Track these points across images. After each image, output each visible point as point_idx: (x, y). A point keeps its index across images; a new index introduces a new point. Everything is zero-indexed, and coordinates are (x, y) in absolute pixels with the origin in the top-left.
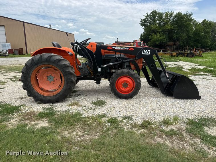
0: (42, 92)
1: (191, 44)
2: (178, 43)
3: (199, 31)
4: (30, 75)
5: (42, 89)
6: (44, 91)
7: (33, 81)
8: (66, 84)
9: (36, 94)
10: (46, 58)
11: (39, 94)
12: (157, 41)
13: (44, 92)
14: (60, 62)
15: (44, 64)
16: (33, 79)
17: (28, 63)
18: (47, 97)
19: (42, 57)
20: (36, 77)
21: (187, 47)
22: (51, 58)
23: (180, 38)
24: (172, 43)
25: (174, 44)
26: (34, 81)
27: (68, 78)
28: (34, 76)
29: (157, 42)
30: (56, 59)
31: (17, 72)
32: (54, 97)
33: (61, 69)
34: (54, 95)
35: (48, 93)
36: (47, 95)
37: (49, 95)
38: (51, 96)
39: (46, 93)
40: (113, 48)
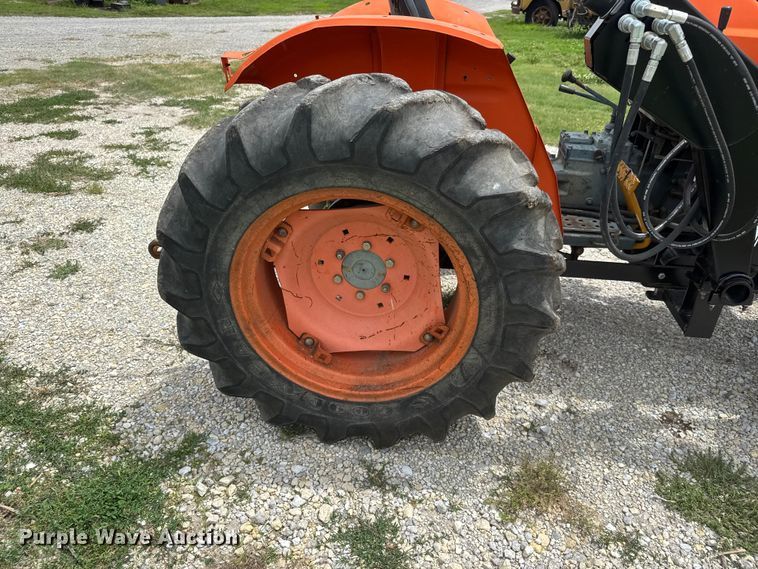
0: (313, 366)
4: (227, 260)
5: (311, 346)
6: (322, 357)
7: (244, 298)
8: (492, 342)
9: (275, 383)
10: (349, 135)
11: (290, 383)
13: (321, 370)
14: (462, 172)
15: (330, 181)
16: (245, 287)
17: (200, 166)
18: (347, 408)
19: (315, 126)
20: (269, 268)
22: (394, 136)
26: (255, 299)
27: (515, 301)
28: (253, 267)
30: (436, 145)
31: (160, 100)
32: (390, 411)
33: (471, 230)
34: (393, 398)
35: (352, 379)
36: (348, 395)
37: (361, 396)
38: (369, 404)
39: (338, 374)
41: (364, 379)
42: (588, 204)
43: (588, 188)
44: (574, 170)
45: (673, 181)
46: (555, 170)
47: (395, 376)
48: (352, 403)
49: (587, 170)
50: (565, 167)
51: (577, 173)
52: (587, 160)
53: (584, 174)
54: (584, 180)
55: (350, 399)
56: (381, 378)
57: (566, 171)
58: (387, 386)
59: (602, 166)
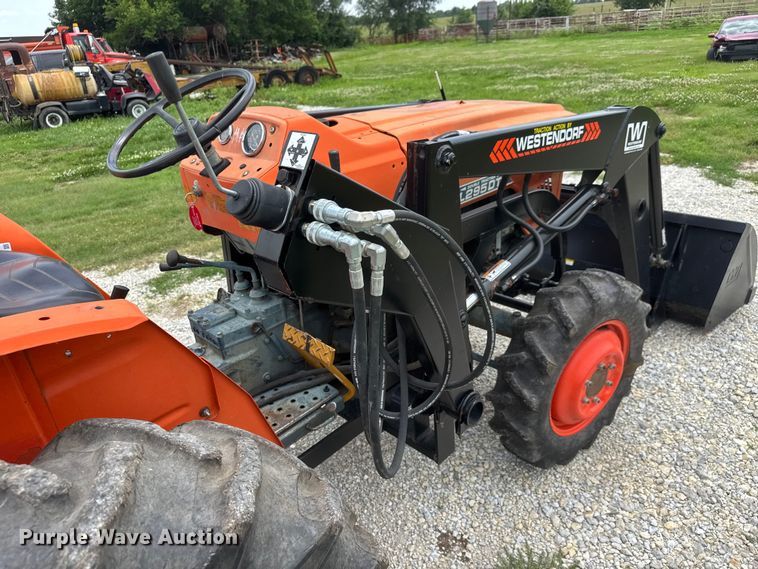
1: (266, 31)
2: (221, 30)
21: (254, 43)
23: (226, 7)
24: (197, 32)
25: (211, 36)
29: (146, 31)
40: (521, 144)
42: (267, 381)
43: (260, 364)
44: (237, 355)
45: (332, 314)
46: (216, 366)
49: (250, 349)
50: (224, 358)
51: (242, 356)
52: (246, 338)
53: (249, 353)
54: (251, 360)
57: (228, 361)
59: (263, 337)
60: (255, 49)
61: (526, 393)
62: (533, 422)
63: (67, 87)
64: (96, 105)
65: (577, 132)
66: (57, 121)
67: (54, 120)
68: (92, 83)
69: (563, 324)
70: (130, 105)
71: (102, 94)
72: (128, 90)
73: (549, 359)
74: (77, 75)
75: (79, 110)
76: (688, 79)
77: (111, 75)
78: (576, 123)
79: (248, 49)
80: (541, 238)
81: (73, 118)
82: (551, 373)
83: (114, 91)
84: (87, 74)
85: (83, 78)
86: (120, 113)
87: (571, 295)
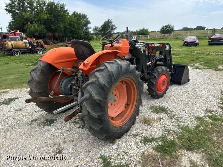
1: (69, 35)
2: (57, 34)
3: (73, 23)
5: (111, 119)
12: (36, 31)
13: (116, 122)
21: (65, 38)
23: (59, 28)
24: (50, 34)
25: (54, 35)
29: (36, 33)
34: (128, 119)
35: (120, 121)
36: (122, 124)
37: (124, 123)
38: (126, 123)
39: (118, 121)
40: (152, 45)
41: (122, 120)
47: (126, 116)
48: (123, 125)
55: (123, 124)
56: (124, 118)
58: (126, 118)
60: (66, 39)
61: (153, 82)
62: (154, 87)
63: (21, 45)
64: (28, 50)
65: (159, 45)
66: (18, 54)
67: (17, 54)
68: (28, 45)
69: (158, 72)
70: (38, 51)
71: (30, 48)
72: (37, 47)
73: (157, 76)
74: (24, 42)
75: (24, 51)
76: (178, 49)
77: (33, 43)
78: (159, 44)
79: (64, 39)
80: (155, 60)
81: (22, 53)
82: (157, 79)
83: (33, 47)
84: (27, 42)
85: (26, 43)
86: (35, 52)
87: (159, 68)
